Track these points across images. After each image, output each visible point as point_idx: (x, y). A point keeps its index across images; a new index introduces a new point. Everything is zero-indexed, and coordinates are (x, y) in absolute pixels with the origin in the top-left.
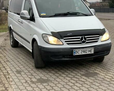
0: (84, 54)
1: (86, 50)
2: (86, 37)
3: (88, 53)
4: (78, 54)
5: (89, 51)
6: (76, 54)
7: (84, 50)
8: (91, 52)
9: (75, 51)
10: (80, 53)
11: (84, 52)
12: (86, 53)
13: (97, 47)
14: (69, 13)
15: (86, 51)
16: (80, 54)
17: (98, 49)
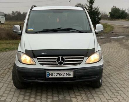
0: (60, 76)
1: (63, 73)
2: (64, 57)
3: (65, 76)
4: (52, 77)
5: (66, 74)
6: (50, 77)
7: (60, 73)
8: (70, 75)
9: (48, 72)
10: (55, 75)
12: (63, 76)
13: (78, 70)
14: (60, 28)
15: (63, 74)
16: (55, 77)
17: (80, 72)
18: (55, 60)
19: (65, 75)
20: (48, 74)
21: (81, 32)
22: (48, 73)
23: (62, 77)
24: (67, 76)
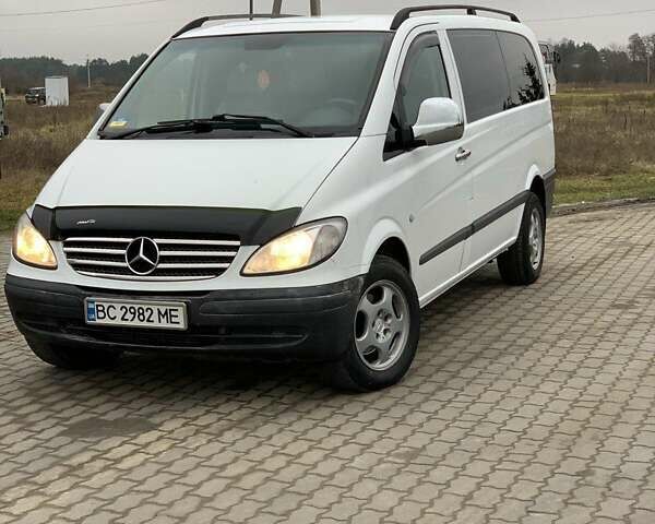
0: (136, 323)
1: (145, 308)
3: (156, 324)
4: (106, 321)
5: (160, 313)
6: (98, 321)
7: (137, 307)
8: (174, 319)
9: (93, 302)
10: (115, 315)
11: (139, 314)
12: (148, 321)
13: (207, 300)
15: (147, 315)
16: (118, 322)
18: (123, 252)
19: (155, 317)
20: (91, 311)
21: (299, 134)
22: (91, 306)
23: (145, 324)
24: (164, 324)
